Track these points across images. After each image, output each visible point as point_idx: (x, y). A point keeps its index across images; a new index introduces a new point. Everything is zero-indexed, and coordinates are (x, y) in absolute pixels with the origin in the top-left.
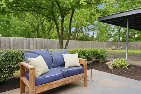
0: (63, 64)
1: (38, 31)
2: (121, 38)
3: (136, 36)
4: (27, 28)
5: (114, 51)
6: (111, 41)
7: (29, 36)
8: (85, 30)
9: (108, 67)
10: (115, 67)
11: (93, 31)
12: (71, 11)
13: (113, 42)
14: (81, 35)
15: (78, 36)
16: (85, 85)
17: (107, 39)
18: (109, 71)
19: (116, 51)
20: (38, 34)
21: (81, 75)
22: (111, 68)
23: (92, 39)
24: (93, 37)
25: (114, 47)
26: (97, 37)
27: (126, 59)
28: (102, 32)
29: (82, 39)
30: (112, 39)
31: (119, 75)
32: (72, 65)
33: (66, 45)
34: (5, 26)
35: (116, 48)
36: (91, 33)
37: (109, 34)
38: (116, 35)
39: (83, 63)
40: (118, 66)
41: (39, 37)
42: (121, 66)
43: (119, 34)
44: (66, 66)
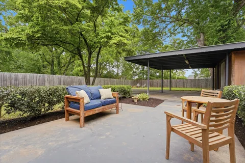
0: (100, 98)
1: (52, 66)
2: (145, 76)
3: (158, 74)
4: (37, 61)
5: (138, 88)
6: (135, 78)
7: (39, 72)
8: (110, 67)
9: (133, 101)
10: (139, 100)
11: (118, 68)
12: (98, 49)
13: (137, 79)
14: (105, 72)
15: (102, 73)
16: (117, 113)
17: (132, 77)
18: (135, 104)
19: (140, 88)
20: (51, 70)
21: (114, 104)
22: (136, 101)
23: (117, 76)
24: (118, 74)
25: (138, 85)
26: (123, 75)
27: (148, 94)
28: (127, 70)
29: (106, 77)
30: (136, 77)
31: (142, 105)
32: (107, 97)
33: (93, 82)
34: (4, 57)
35: (141, 86)
36: (115, 70)
37: (134, 72)
38: (140, 73)
39: (116, 96)
40: (141, 100)
41: (53, 73)
42: (144, 99)
43: (143, 72)
44: (102, 98)
